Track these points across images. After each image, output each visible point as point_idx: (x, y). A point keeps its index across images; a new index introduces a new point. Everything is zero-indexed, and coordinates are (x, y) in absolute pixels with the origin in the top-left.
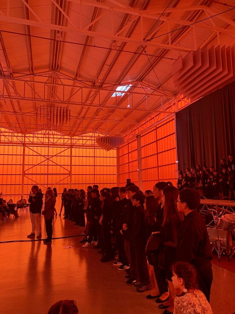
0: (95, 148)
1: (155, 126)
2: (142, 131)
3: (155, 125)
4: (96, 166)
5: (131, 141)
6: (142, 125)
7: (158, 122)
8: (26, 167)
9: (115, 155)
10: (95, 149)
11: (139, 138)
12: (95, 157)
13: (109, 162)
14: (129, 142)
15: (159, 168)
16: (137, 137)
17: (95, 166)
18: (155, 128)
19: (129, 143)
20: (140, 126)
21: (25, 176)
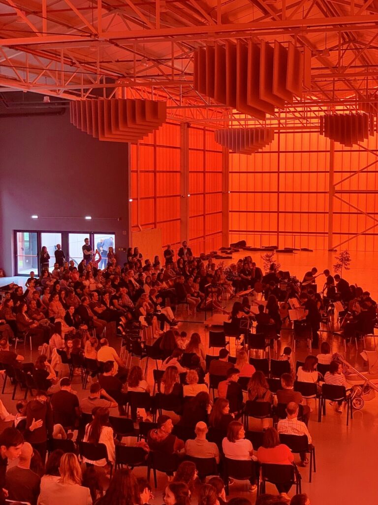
8: (337, 177)
21: (336, 197)
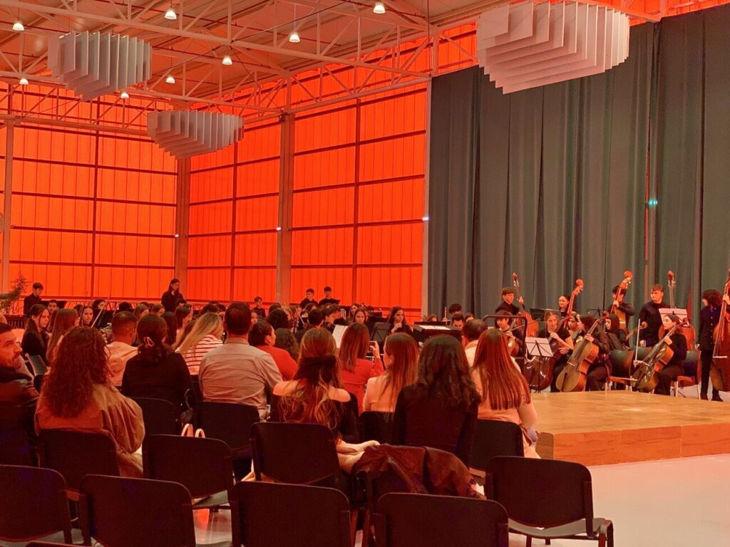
0: (101, 133)
2: (302, 102)
4: (99, 200)
6: (301, 81)
9: (172, 167)
10: (97, 135)
11: (287, 123)
12: (96, 166)
13: (146, 188)
15: (360, 229)
16: (282, 119)
17: (95, 199)
18: (354, 102)
20: (294, 83)
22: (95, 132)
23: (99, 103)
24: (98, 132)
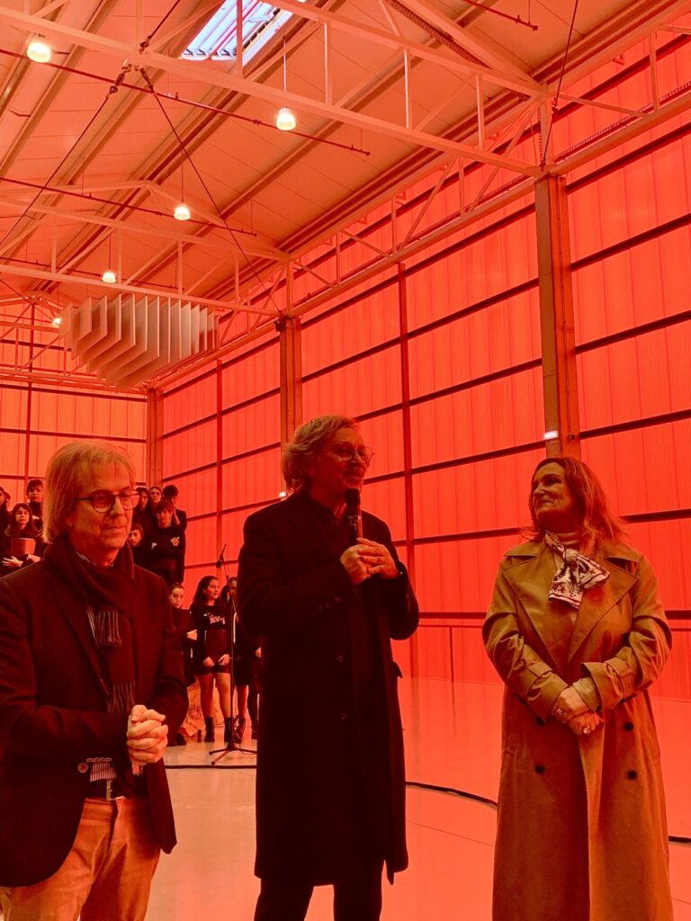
0: (34, 385)
1: (398, 262)
3: (396, 255)
5: (233, 355)
7: (417, 238)
9: (139, 430)
10: (30, 389)
11: (289, 332)
12: (28, 432)
14: (224, 360)
15: (415, 477)
16: (280, 327)
18: (393, 272)
19: (222, 367)
22: (26, 385)
23: (32, 345)
24: (30, 383)
